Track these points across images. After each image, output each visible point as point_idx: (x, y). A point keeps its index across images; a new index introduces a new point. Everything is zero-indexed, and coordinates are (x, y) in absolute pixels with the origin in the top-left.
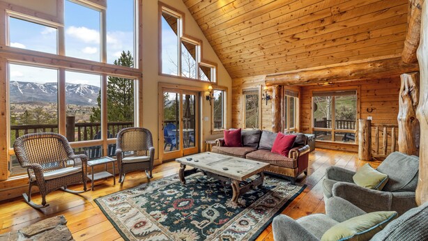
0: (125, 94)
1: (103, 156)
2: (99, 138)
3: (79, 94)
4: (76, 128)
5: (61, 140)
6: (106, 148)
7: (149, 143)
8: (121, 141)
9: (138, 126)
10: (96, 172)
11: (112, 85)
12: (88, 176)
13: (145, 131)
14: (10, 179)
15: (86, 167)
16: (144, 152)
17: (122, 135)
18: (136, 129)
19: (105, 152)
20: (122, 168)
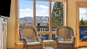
0: (59, 17)
1: (50, 39)
2: (48, 31)
3: (43, 20)
4: (41, 28)
5: (34, 30)
6: (51, 36)
7: (71, 35)
8: (58, 33)
9: (65, 26)
10: (46, 47)
11: (54, 13)
12: (44, 47)
13: (69, 28)
14: (18, 44)
15: (43, 43)
16: (69, 39)
17: (58, 30)
18: (65, 27)
19: (51, 38)
20: (58, 45)
